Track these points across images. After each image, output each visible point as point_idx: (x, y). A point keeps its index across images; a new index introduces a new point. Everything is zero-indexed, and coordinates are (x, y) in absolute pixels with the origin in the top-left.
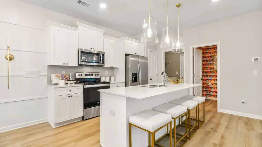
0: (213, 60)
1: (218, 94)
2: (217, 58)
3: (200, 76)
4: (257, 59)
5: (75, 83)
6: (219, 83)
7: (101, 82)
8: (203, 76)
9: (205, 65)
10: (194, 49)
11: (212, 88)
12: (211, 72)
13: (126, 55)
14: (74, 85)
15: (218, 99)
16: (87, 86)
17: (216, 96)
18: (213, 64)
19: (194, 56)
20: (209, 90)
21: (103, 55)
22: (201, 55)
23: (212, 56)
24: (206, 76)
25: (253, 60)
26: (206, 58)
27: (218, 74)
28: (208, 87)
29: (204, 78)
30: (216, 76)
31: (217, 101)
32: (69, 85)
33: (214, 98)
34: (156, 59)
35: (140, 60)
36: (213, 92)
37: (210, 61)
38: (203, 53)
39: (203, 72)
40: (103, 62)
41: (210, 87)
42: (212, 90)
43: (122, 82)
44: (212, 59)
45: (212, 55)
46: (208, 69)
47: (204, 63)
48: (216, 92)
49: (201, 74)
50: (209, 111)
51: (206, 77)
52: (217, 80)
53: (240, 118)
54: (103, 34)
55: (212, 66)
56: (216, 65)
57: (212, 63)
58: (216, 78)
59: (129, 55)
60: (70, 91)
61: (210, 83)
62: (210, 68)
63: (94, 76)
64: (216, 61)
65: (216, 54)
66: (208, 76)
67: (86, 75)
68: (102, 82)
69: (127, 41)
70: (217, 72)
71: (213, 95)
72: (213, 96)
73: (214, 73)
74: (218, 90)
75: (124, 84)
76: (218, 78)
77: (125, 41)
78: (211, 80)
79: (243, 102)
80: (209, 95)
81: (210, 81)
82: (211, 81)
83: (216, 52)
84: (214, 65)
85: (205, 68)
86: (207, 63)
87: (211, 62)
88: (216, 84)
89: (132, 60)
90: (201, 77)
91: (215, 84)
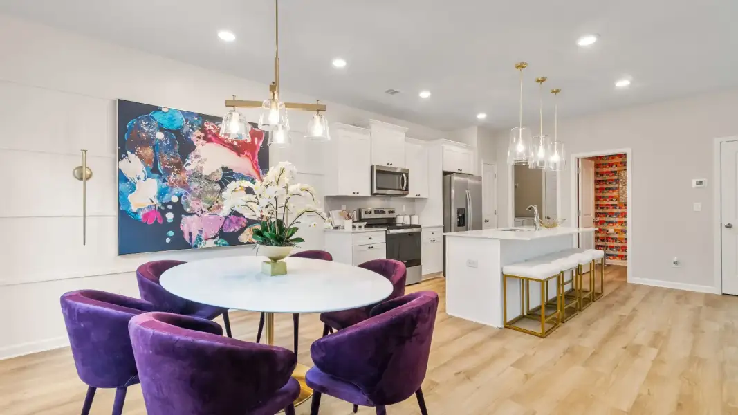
0: (617, 181)
1: (629, 253)
2: (626, 177)
3: (590, 215)
4: (701, 183)
5: (365, 226)
6: (629, 228)
7: (398, 225)
8: (597, 215)
9: (601, 190)
10: (578, 159)
11: (615, 240)
12: (614, 206)
13: (445, 173)
14: (363, 229)
15: (629, 263)
16: (392, 231)
17: (624, 257)
18: (618, 188)
19: (578, 174)
20: (608, 244)
21: (407, 175)
22: (592, 170)
23: (616, 172)
24: (603, 214)
25: (694, 185)
26: (602, 175)
27: (629, 210)
28: (608, 239)
29: (598, 219)
30: (624, 215)
31: (626, 267)
32: (357, 229)
33: (620, 261)
34: (496, 180)
35: (470, 181)
36: (617, 248)
37: (611, 181)
38: (597, 166)
39: (597, 206)
40: (407, 189)
41: (612, 239)
42: (615, 244)
43: (438, 225)
44: (615, 177)
45: (616, 169)
46: (608, 200)
47: (598, 187)
48: (625, 249)
49: (592, 211)
50: (610, 282)
51: (602, 216)
52: (625, 222)
53: (669, 291)
54: (403, 135)
55: (615, 194)
56: (625, 192)
57: (617, 186)
58: (624, 219)
59: (451, 173)
60: (370, 238)
61: (611, 230)
62: (611, 198)
63: (387, 215)
64: (625, 183)
65: (624, 168)
66: (606, 214)
67: (376, 212)
68: (401, 225)
69: (446, 147)
70: (625, 205)
71: (620, 256)
72: (618, 258)
73: (620, 208)
74: (629, 245)
75: (442, 229)
76: (629, 219)
77: (443, 147)
78: (614, 223)
79: (676, 263)
80: (610, 255)
81: (611, 225)
82: (613, 225)
83: (624, 164)
84: (621, 191)
85: (600, 197)
86: (605, 186)
87: (614, 185)
88: (625, 232)
89: (456, 182)
90: (593, 215)
91: (622, 231)
